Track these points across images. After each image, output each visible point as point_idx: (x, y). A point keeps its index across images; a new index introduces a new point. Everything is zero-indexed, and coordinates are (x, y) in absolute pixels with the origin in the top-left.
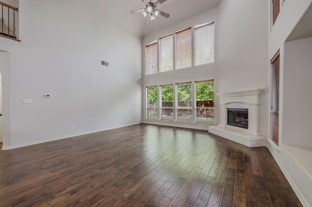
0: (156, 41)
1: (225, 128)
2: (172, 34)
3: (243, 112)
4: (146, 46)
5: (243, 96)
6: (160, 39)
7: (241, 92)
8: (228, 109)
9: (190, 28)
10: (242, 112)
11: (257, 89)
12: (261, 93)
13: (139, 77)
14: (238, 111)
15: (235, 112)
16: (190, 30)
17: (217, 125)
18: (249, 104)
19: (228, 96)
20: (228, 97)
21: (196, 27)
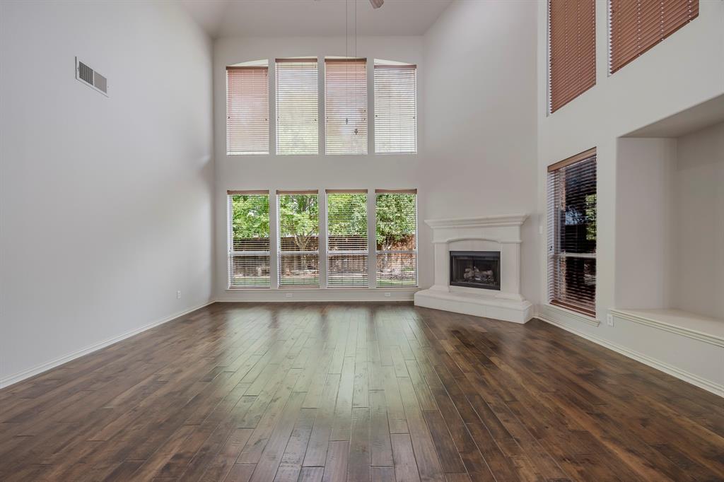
0: (263, 63)
1: (450, 292)
2: (316, 60)
3: (484, 257)
4: (228, 68)
5: (491, 226)
6: (277, 60)
7: (487, 219)
8: (450, 252)
9: (364, 60)
10: (482, 259)
11: (524, 214)
12: (524, 222)
13: (206, 158)
14: (473, 257)
15: (466, 258)
16: (363, 65)
17: (428, 288)
18: (502, 243)
19: (456, 226)
20: (454, 228)
21: (377, 62)
